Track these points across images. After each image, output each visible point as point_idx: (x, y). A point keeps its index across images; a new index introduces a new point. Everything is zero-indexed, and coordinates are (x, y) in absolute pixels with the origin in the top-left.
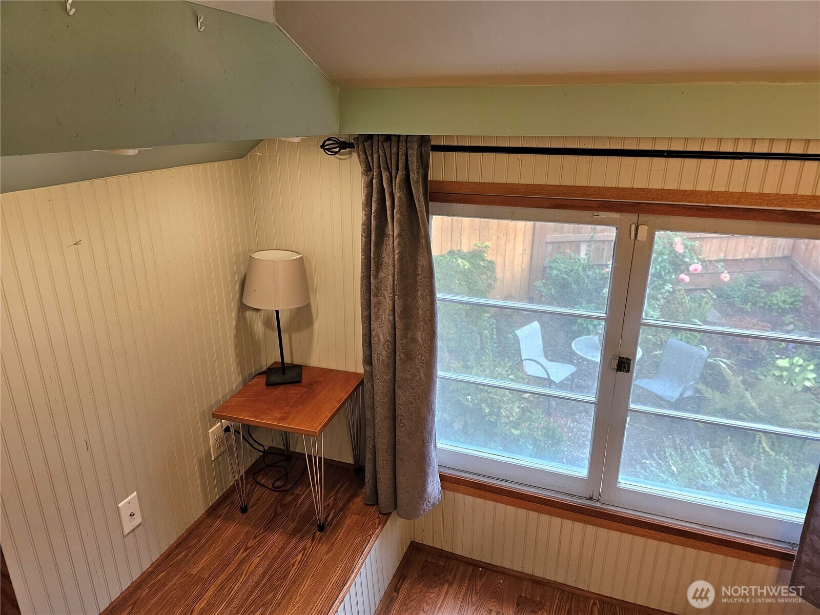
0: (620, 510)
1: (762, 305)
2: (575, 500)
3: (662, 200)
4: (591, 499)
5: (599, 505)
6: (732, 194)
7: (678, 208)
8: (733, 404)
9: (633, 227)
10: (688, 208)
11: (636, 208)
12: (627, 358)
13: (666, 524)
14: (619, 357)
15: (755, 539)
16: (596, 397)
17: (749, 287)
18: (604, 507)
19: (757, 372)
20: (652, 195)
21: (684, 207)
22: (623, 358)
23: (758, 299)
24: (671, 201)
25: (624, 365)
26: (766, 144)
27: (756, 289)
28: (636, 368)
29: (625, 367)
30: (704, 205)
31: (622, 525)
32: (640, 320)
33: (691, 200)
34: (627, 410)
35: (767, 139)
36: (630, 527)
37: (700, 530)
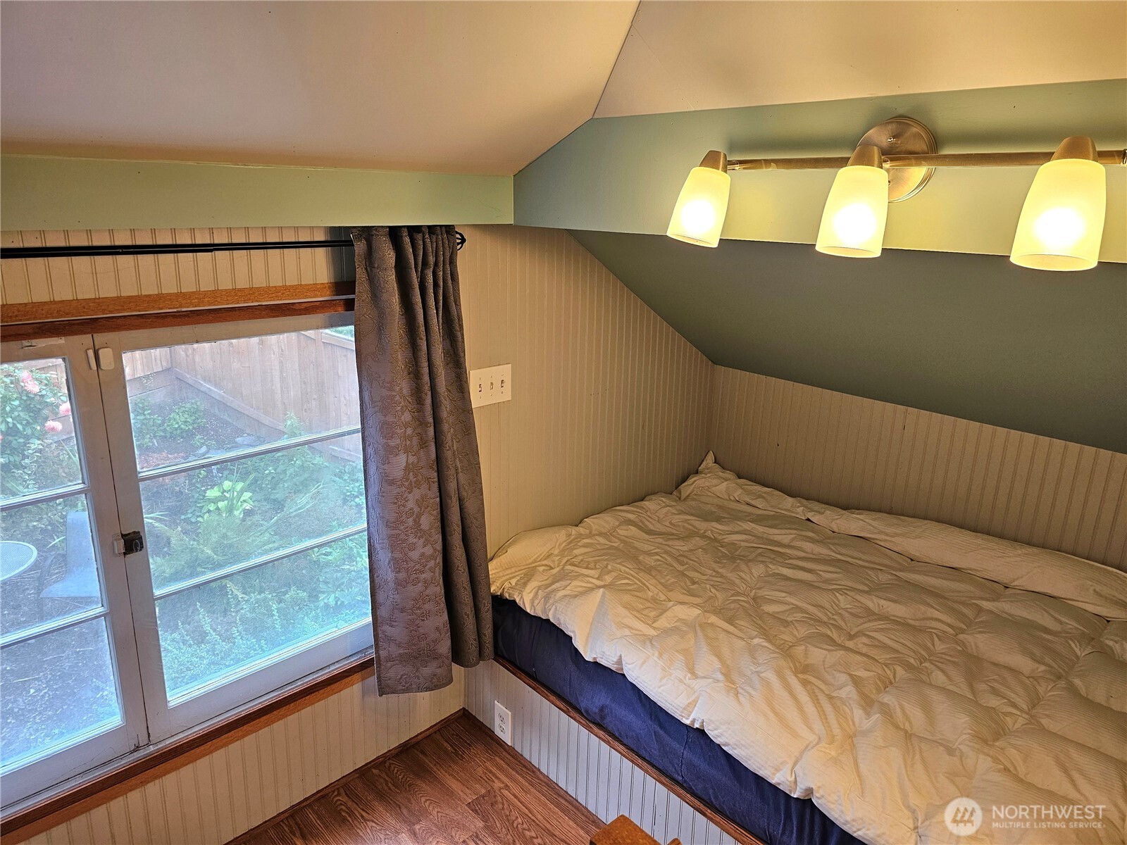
0: (181, 736)
1: (162, 434)
2: (116, 766)
3: (124, 310)
4: (137, 748)
5: (152, 748)
6: (206, 293)
7: (149, 319)
8: (183, 563)
9: (91, 353)
10: (163, 317)
11: (93, 326)
12: (134, 532)
13: (243, 714)
14: (123, 536)
15: (332, 668)
16: (103, 606)
17: (138, 417)
18: (161, 746)
19: (190, 516)
20: (108, 305)
21: (157, 316)
22: (129, 534)
23: (155, 429)
24: (136, 311)
25: (133, 543)
26: (225, 233)
27: (148, 417)
28: (149, 542)
29: (136, 544)
30: (175, 310)
31: (192, 751)
32: (137, 476)
33: (161, 306)
34: (153, 599)
35: (224, 228)
36: (202, 748)
37: (280, 694)
